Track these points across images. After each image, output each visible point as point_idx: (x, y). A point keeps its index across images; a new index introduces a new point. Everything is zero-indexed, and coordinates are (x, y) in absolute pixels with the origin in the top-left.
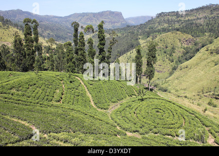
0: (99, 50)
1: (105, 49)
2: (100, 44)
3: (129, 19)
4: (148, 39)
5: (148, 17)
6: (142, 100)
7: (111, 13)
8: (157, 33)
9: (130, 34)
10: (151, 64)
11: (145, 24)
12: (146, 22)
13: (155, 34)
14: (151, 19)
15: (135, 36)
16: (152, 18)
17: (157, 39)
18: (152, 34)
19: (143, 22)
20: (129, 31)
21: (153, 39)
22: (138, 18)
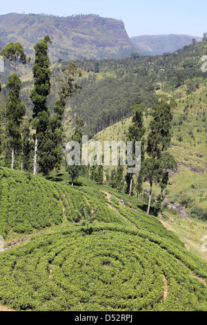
0: (33, 106)
1: (48, 105)
2: (37, 90)
3: (141, 39)
4: (179, 90)
5: (186, 38)
6: (90, 231)
7: (99, 21)
8: (201, 79)
9: (136, 75)
10: (156, 150)
11: (174, 55)
12: (179, 51)
13: (194, 79)
14: (191, 43)
15: (147, 80)
16: (194, 40)
17: (198, 92)
18: (188, 80)
19: (171, 49)
20: (135, 68)
21: (189, 92)
22: (160, 40)
